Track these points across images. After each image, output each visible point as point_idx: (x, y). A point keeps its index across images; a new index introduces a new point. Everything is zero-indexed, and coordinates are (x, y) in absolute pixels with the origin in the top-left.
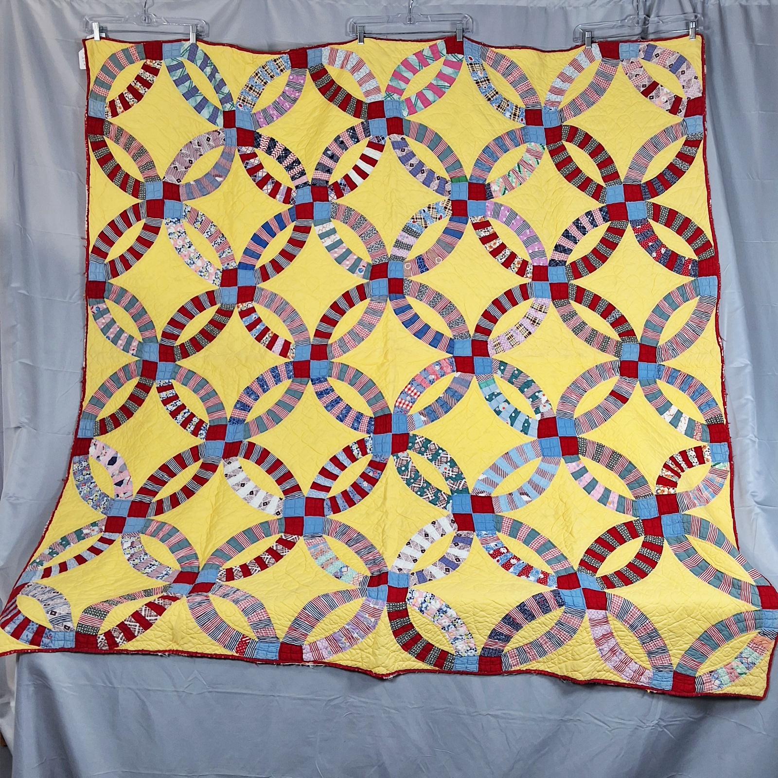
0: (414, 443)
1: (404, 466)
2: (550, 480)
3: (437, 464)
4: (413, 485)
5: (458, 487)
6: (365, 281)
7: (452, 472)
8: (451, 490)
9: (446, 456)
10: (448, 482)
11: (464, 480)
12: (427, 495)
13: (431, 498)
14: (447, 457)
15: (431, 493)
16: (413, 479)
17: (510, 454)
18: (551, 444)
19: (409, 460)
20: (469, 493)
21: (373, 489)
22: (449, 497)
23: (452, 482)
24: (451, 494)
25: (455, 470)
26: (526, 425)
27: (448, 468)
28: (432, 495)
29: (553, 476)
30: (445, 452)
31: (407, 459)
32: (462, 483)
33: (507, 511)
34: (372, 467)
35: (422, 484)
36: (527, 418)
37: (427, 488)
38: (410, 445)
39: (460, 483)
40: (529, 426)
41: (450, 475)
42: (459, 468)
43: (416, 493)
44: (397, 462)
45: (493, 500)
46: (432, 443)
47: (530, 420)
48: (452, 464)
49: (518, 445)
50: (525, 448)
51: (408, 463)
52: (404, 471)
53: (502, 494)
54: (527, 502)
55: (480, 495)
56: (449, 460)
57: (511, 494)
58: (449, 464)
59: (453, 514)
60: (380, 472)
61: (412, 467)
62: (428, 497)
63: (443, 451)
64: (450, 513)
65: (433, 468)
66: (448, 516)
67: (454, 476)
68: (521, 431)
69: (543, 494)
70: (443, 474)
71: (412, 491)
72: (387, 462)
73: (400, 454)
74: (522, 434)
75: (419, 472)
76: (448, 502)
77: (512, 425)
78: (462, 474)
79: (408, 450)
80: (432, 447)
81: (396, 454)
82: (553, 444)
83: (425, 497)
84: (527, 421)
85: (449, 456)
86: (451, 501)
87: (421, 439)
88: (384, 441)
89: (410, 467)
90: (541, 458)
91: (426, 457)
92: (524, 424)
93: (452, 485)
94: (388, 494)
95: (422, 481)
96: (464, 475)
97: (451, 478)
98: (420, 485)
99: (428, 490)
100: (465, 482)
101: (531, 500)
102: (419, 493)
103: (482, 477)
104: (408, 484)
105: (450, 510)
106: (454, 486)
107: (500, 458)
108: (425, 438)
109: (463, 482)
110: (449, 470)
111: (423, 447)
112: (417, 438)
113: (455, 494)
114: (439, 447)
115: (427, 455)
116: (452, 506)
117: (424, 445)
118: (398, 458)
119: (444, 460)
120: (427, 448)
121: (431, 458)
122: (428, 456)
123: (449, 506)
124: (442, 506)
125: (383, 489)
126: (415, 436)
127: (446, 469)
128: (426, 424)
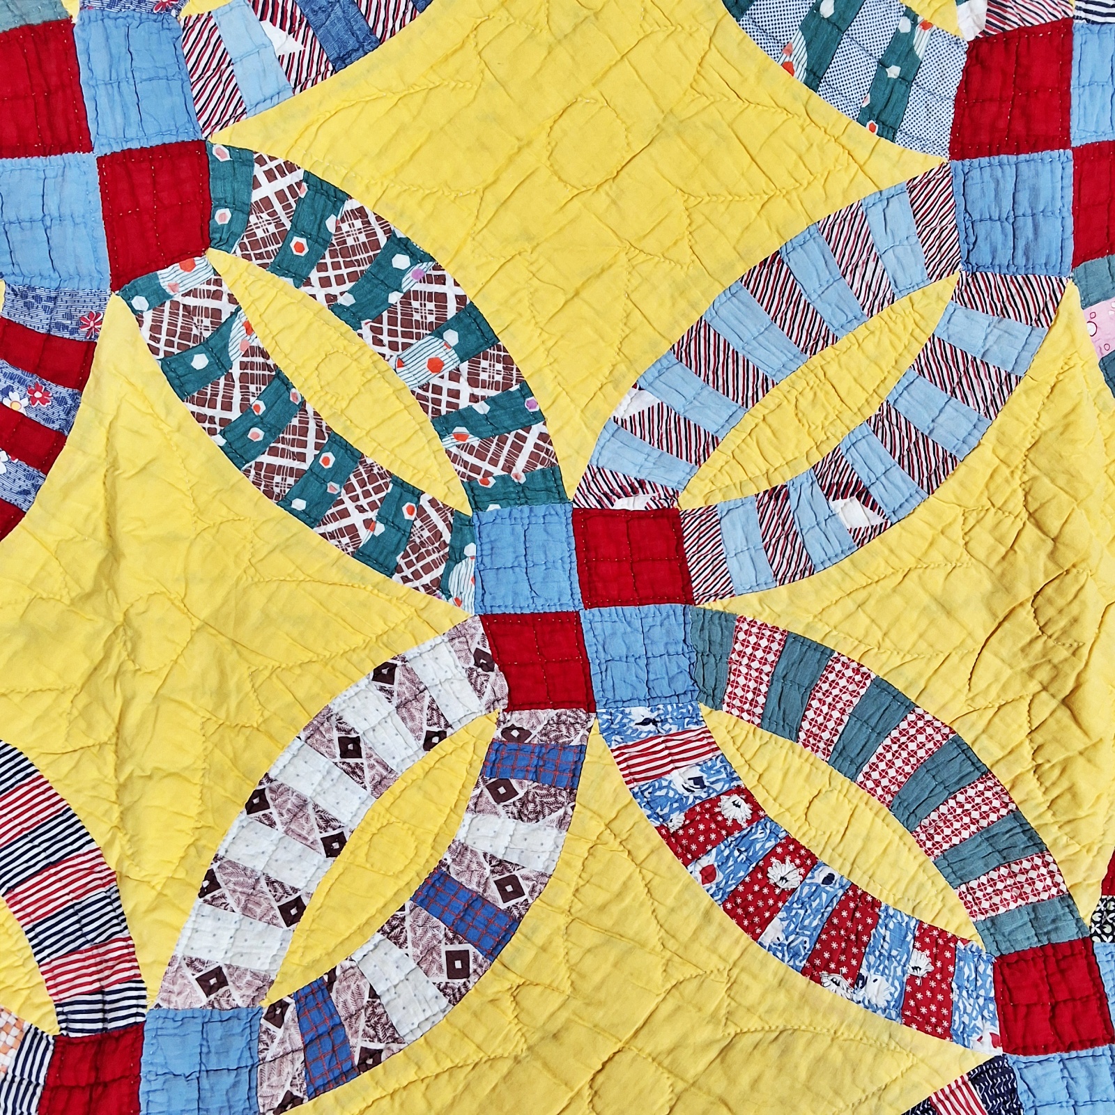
0: (243, 209)
1: (205, 346)
2: (992, 407)
3: (385, 338)
4: (266, 459)
5: (509, 467)
7: (473, 382)
9: (436, 288)
10: (450, 442)
11: (537, 429)
12: (345, 514)
13: (365, 535)
14: (441, 298)
15: (363, 502)
16: (260, 422)
18: (1024, 197)
19: (226, 309)
20: (563, 499)
21: (45, 485)
22: (459, 525)
23: (475, 441)
24: (467, 510)
25: (490, 370)
26: (894, 72)
27: (450, 361)
28: (372, 515)
29: (1007, 382)
30: (425, 267)
31: (212, 304)
32: (528, 447)
33: (756, 587)
34: (14, 364)
35: (310, 452)
36: (905, 25)
37: (339, 474)
38: (222, 216)
39: (517, 448)
40: (907, 80)
41: (464, 402)
42: (508, 361)
43: (284, 502)
44: (156, 328)
45: (689, 528)
46: (349, 206)
47: (921, 43)
48: (473, 340)
49: (839, 204)
51: (222, 328)
52: (206, 376)
53: (735, 495)
54: (861, 538)
55: (621, 504)
56: (452, 310)
57: (778, 494)
58: (452, 337)
59: (486, 619)
60: (64, 391)
61: (252, 351)
62: (352, 530)
63: (418, 256)
64: (467, 614)
65: (366, 361)
66: (457, 634)
67: (482, 408)
68: (865, 116)
69: (948, 488)
70: (426, 396)
71: (258, 493)
72: (94, 333)
73: (169, 277)
74: (866, 136)
75: (287, 385)
76: (455, 556)
77: (814, 79)
78: (526, 391)
79: (211, 252)
80: (353, 233)
81: (141, 281)
83: (331, 527)
84: (901, 49)
85: (450, 290)
86: (471, 550)
87: (282, 183)
88: (52, 206)
89: (236, 356)
91: (321, 293)
92: (883, 65)
93: (472, 460)
94: (124, 527)
95: (311, 438)
96: (541, 400)
97: (466, 417)
98: (301, 457)
99: (349, 489)
100: (544, 437)
101: (878, 520)
102: (299, 504)
103: (630, 405)
104: (238, 452)
105: (469, 600)
106: (485, 466)
107: (730, 293)
108: (308, 176)
109: (532, 438)
110: (455, 376)
111: (296, 230)
112: (259, 171)
113: (493, 507)
114: (389, 232)
115: (325, 282)
116: (479, 577)
117: (307, 222)
118: (158, 298)
119: (425, 312)
120: (320, 240)
121: (347, 300)
122: (335, 289)
123: (463, 572)
124: (427, 579)
125: (95, 490)
126: (244, 158)
127: (435, 366)
128: (300, 85)
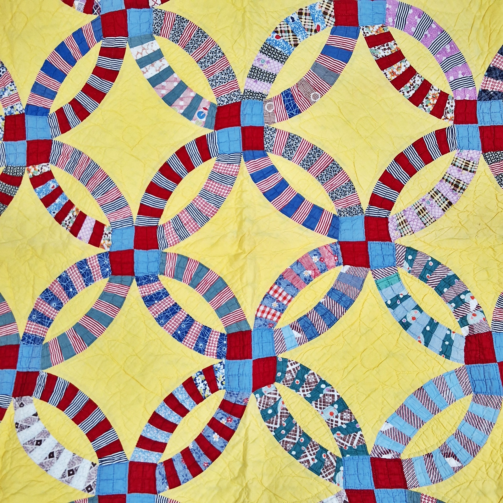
0: (284, 373)
1: (272, 407)
2: (488, 432)
3: (318, 406)
4: (285, 439)
5: (352, 444)
6: (207, 131)
7: (342, 419)
8: (341, 449)
9: (332, 393)
10: (335, 435)
11: (359, 433)
12: (306, 456)
13: (312, 463)
14: (333, 396)
15: (312, 453)
16: (284, 428)
17: (426, 389)
18: (486, 374)
19: (278, 397)
20: (367, 454)
21: (228, 445)
22: (338, 460)
23: (342, 436)
24: (341, 456)
25: (346, 416)
26: (447, 343)
27: (336, 413)
28: (314, 457)
29: (491, 425)
30: (329, 388)
31: (275, 396)
32: (357, 438)
33: (426, 484)
34: (225, 411)
35: (297, 437)
36: (448, 332)
37: (305, 444)
38: (279, 374)
39: (354, 438)
40: (451, 345)
41: (339, 424)
42: (351, 413)
43: (290, 452)
44: (260, 402)
45: (405, 465)
46: (310, 372)
47: (453, 336)
48: (342, 407)
49: (437, 375)
50: (447, 379)
51: (276, 403)
52: (271, 415)
53: (417, 455)
54: (456, 470)
55: (384, 456)
56: (336, 399)
57: (429, 455)
58: (336, 406)
59: (346, 490)
60: (236, 419)
61: (283, 409)
62: (308, 461)
63: (327, 385)
64: (341, 489)
65: (313, 412)
66: (338, 495)
67: (344, 426)
68: (441, 353)
69: (479, 455)
70: (329, 422)
71: (283, 449)
72: (246, 403)
73: (265, 389)
74: (442, 358)
75: (292, 418)
76: (337, 470)
77: (427, 344)
78: (356, 422)
79: (276, 383)
80: (311, 379)
81: (258, 390)
82: (489, 373)
83: (302, 460)
84: (448, 338)
85: (335, 394)
86: (342, 468)
87: (294, 366)
88: (241, 371)
89: (279, 410)
90: (471, 396)
91: (302, 394)
92: (444, 341)
93: (342, 441)
94: (249, 457)
95: (298, 433)
96: (360, 425)
97: (340, 429)
98: (295, 439)
99: (308, 448)
100: (361, 435)
101: (460, 465)
102: (294, 453)
103: (385, 427)
104: (278, 437)
105: (341, 484)
106: (345, 443)
107: (410, 397)
108: (301, 365)
109: (358, 435)
110: (337, 417)
111: (297, 378)
112: (289, 364)
113: (348, 456)
114: (320, 379)
115: (303, 391)
116: (344, 477)
117: (300, 376)
118: (262, 394)
119: (329, 399)
120: (303, 380)
121: (309, 396)
122: (306, 393)
123: (340, 475)
124: (329, 477)
125: (241, 447)
126: (285, 361)
127: (332, 414)
128: (300, 344)
